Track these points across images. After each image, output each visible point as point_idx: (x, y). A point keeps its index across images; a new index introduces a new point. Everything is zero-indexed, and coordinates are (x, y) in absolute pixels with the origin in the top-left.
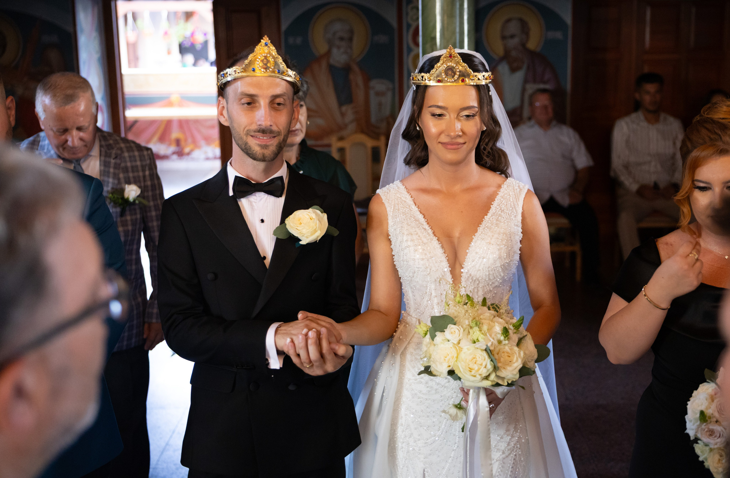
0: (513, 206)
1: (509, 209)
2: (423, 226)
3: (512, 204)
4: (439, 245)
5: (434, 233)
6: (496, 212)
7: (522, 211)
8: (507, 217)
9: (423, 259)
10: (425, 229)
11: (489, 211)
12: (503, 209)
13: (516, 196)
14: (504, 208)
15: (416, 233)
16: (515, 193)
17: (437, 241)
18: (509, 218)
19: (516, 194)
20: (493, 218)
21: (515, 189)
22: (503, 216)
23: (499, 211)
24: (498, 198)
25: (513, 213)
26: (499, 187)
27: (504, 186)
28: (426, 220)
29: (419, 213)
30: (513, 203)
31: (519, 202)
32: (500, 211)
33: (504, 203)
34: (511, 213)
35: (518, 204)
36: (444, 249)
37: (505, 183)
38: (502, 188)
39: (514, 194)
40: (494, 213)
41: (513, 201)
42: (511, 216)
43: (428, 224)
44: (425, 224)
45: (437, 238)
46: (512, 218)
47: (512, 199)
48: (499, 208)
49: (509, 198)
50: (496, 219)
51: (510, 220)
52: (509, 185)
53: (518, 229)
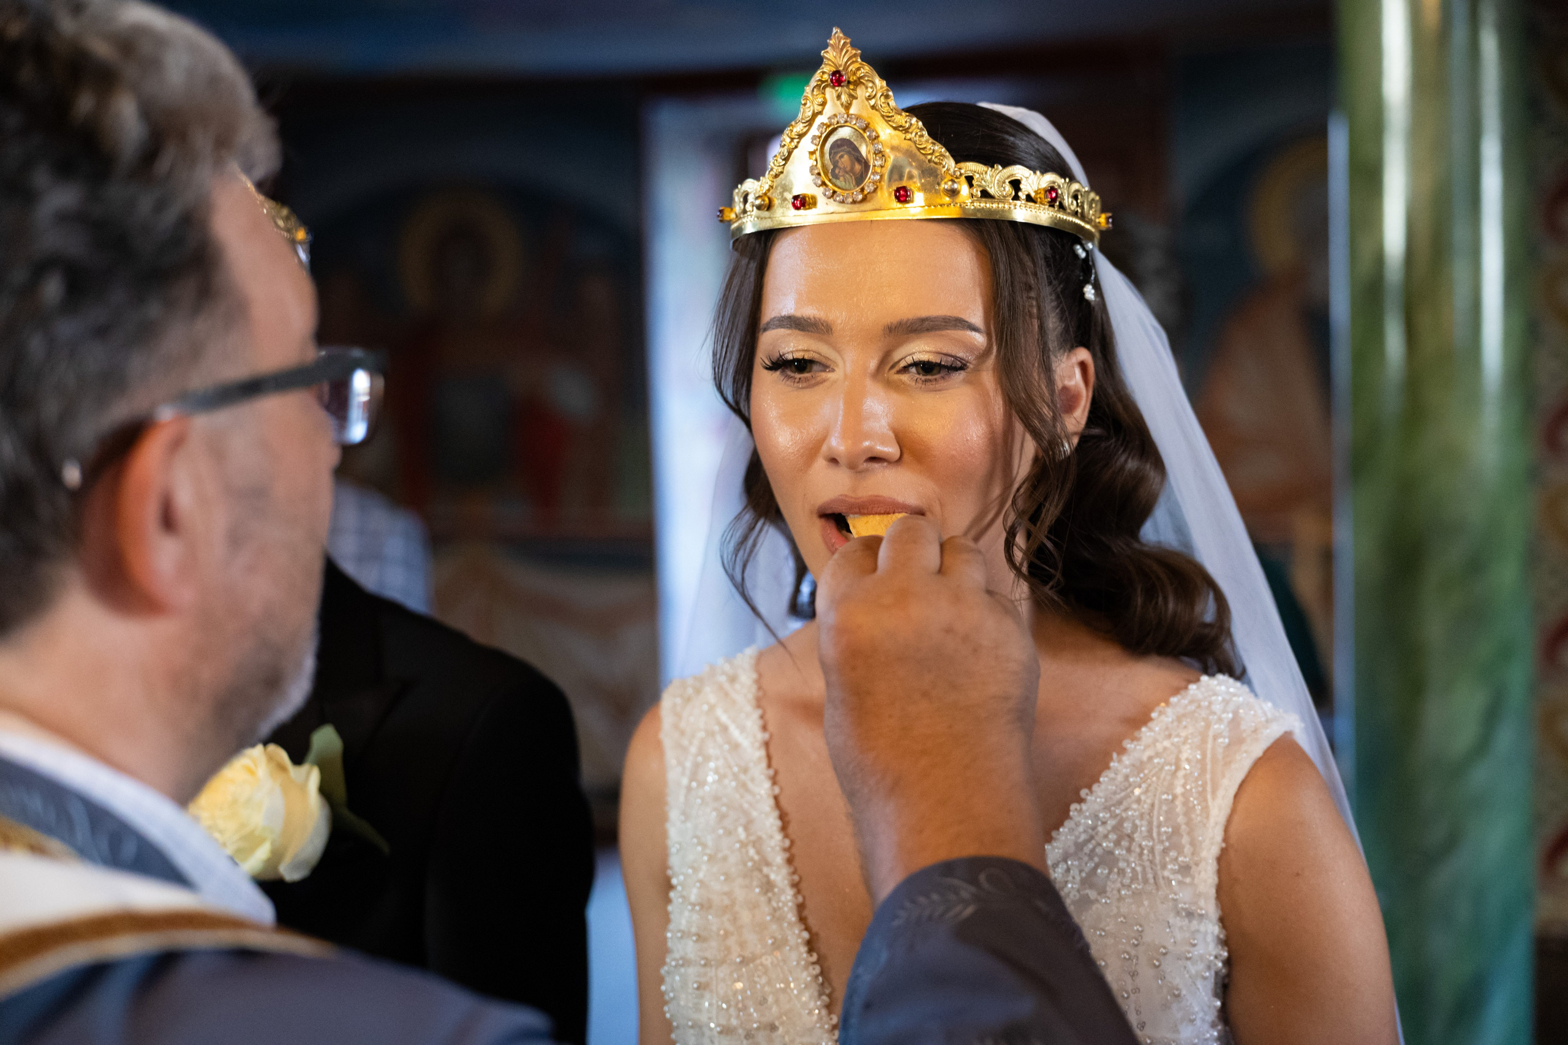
0: (1181, 819)
1: (1159, 833)
2: (765, 870)
3: (1179, 808)
5: (801, 908)
6: (1092, 838)
7: (1224, 845)
8: (1139, 869)
10: (768, 886)
11: (1054, 834)
12: (1127, 826)
13: (1203, 771)
14: (1138, 822)
15: (727, 902)
16: (1204, 755)
17: (803, 949)
18: (1150, 876)
19: (1208, 761)
20: (1068, 870)
21: (1210, 734)
22: (1122, 864)
24: (1121, 766)
25: (1173, 854)
26: (1141, 718)
27: (1163, 718)
28: (787, 843)
29: (768, 805)
30: (1185, 803)
31: (1213, 799)
33: (1143, 798)
34: (1165, 851)
35: (1206, 809)
36: (827, 991)
37: (1174, 700)
38: (1152, 725)
39: (1198, 761)
40: (1079, 846)
41: (1183, 794)
42: (1164, 866)
43: (790, 861)
44: (779, 859)
45: (806, 935)
46: (1166, 873)
47: (1182, 781)
48: (1111, 823)
49: (1168, 778)
50: (1084, 875)
51: (1150, 887)
52: (1192, 707)
53: (1198, 931)
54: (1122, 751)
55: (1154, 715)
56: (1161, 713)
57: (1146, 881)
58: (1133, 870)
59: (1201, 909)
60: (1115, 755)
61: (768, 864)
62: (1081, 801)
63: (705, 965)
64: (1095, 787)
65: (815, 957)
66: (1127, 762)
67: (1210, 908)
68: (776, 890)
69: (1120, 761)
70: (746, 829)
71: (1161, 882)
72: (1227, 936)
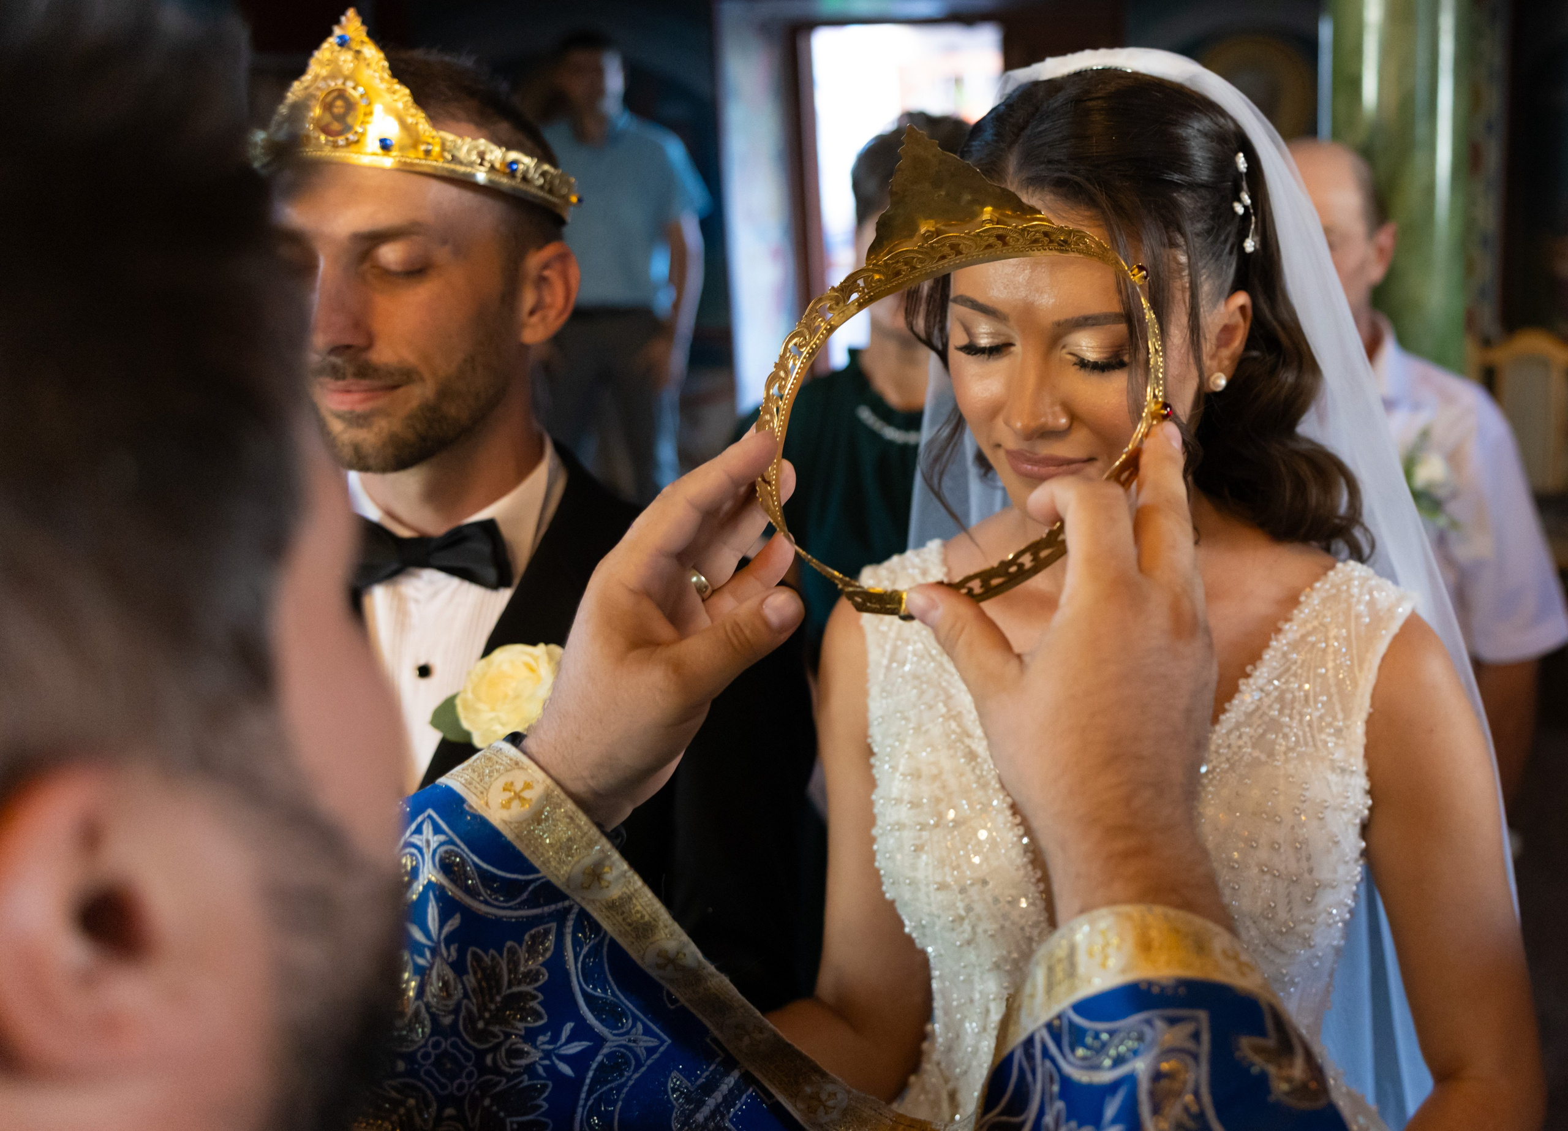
0: (1333, 690)
1: (1317, 702)
2: (967, 741)
3: (1332, 680)
4: (1016, 829)
6: (1258, 709)
7: (1372, 709)
8: (1300, 733)
9: (942, 887)
10: (972, 756)
11: (1227, 706)
12: (1289, 696)
13: (1350, 646)
14: (1297, 693)
15: (935, 771)
16: (1349, 632)
17: (1008, 813)
18: (1310, 739)
19: (1353, 637)
21: (1353, 613)
22: (1286, 730)
23: (1270, 707)
24: (1279, 644)
25: (1328, 719)
26: (1291, 601)
27: (1313, 601)
31: (1361, 669)
32: (1277, 706)
33: (1299, 671)
34: (1322, 717)
35: (1355, 680)
37: (1318, 585)
38: (1302, 607)
39: (1345, 639)
40: (1249, 715)
41: (1334, 668)
42: (1321, 730)
45: (1009, 800)
46: (1323, 736)
50: (1254, 740)
51: (1311, 750)
52: (1334, 591)
53: (1348, 785)
54: (1279, 631)
55: (1302, 599)
56: (1307, 597)
57: (1306, 744)
58: (1296, 735)
59: (1352, 766)
60: (1273, 636)
61: (969, 736)
62: (1248, 676)
63: (921, 830)
64: (1258, 663)
65: (1018, 820)
66: (1284, 642)
67: (1358, 764)
68: (979, 760)
69: (1277, 640)
70: (946, 705)
71: (1319, 744)
72: (1372, 787)
